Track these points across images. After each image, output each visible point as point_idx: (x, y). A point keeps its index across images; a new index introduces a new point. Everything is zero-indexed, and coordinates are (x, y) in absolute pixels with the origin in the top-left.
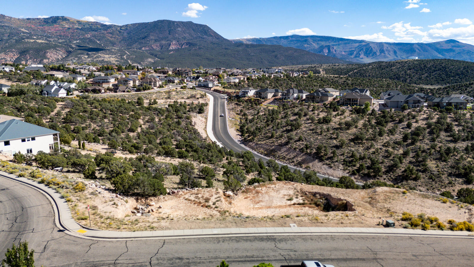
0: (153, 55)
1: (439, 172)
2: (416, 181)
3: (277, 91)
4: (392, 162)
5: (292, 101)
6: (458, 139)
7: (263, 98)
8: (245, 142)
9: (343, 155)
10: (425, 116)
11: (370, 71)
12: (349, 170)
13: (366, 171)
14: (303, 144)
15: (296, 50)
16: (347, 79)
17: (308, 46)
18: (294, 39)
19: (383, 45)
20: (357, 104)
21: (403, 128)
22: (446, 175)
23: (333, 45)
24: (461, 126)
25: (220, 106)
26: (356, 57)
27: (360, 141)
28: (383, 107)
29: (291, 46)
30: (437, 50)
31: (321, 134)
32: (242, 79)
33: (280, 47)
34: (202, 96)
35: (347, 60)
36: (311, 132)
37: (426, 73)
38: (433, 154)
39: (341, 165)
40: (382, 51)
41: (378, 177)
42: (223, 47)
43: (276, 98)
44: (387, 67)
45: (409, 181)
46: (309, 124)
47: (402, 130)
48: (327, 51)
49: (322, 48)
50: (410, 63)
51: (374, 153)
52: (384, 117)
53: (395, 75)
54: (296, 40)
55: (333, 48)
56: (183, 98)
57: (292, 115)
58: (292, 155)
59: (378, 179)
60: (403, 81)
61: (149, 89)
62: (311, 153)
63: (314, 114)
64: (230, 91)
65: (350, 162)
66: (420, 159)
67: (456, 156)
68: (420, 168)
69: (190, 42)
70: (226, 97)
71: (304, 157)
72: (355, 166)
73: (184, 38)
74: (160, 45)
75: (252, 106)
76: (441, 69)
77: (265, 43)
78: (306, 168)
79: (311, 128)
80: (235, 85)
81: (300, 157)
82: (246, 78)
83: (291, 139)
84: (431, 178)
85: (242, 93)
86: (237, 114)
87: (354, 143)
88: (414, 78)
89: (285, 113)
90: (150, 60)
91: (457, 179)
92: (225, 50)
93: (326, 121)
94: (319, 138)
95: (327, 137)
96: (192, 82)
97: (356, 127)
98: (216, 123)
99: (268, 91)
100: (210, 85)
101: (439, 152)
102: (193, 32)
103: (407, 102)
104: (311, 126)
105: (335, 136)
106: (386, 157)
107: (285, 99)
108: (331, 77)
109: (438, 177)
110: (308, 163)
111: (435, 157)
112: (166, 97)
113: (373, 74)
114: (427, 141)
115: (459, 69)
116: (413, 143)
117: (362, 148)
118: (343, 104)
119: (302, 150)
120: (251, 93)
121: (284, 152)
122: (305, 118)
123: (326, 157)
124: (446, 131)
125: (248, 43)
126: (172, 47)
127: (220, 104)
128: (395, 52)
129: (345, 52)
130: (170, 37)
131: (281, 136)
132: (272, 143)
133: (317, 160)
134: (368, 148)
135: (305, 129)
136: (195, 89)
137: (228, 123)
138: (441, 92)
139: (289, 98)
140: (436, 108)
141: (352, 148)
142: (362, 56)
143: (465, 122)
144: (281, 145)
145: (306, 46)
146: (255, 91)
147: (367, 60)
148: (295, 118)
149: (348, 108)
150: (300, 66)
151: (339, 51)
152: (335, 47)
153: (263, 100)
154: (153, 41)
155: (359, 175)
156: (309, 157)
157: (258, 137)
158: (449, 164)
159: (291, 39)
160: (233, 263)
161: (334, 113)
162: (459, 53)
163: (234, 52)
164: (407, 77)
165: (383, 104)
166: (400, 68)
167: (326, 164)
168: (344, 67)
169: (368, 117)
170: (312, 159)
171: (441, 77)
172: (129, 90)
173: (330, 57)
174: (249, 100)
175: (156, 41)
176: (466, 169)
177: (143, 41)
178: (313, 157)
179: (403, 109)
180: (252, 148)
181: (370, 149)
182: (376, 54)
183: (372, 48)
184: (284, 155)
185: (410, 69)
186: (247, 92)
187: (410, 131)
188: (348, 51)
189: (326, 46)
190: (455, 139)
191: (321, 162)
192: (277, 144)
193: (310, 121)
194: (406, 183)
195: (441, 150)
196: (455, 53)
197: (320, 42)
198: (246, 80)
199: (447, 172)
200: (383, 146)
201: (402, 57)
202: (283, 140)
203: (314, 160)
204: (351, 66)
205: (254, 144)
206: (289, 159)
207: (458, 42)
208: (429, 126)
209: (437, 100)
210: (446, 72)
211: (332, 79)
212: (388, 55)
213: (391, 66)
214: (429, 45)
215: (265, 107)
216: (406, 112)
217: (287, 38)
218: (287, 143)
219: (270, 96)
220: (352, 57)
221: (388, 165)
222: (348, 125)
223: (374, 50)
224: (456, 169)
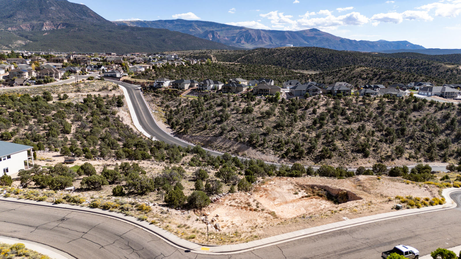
0: (23, 36)
1: (344, 149)
2: (330, 159)
3: (192, 82)
4: (310, 144)
5: (210, 92)
6: (352, 121)
7: (181, 89)
8: (178, 134)
9: (271, 141)
10: (323, 103)
11: (256, 58)
12: (278, 154)
13: (292, 154)
14: (235, 134)
15: (183, 35)
16: (241, 66)
17: (194, 30)
18: (179, 23)
19: (260, 32)
20: (268, 93)
21: (310, 114)
22: (350, 152)
23: (216, 30)
24: (351, 109)
25: (137, 98)
26: (237, 42)
27: (281, 128)
28: (289, 96)
29: (177, 30)
30: (304, 38)
31: (248, 124)
32: (148, 68)
33: (167, 31)
34: (115, 88)
35: (230, 45)
36: (240, 122)
37: (301, 59)
38: (338, 136)
39: (271, 150)
40: (260, 38)
41: (302, 158)
42: (107, 29)
43: (193, 88)
44: (270, 54)
45: (326, 160)
46: (235, 115)
47: (310, 116)
48: (212, 36)
49: (206, 33)
50: (287, 51)
51: (295, 138)
52: (293, 104)
53: (277, 62)
54: (181, 25)
55: (217, 33)
56: (94, 91)
57: (215, 106)
58: (228, 145)
59: (302, 160)
60: (284, 66)
61: (51, 81)
62: (244, 142)
63: (235, 104)
64: (142, 81)
65: (279, 147)
66: (330, 140)
67: (353, 135)
68: (331, 148)
69: (67, 23)
70: (140, 88)
71: (239, 146)
72: (282, 150)
73: (60, 18)
74: (30, 26)
75: (171, 97)
76: (312, 56)
77: (149, 26)
78: (242, 155)
79: (238, 118)
80: (143, 74)
81: (236, 146)
82: (151, 67)
83: (225, 130)
84: (340, 156)
85: (156, 84)
86: (158, 106)
87: (278, 130)
88: (292, 64)
89: (207, 104)
90: (20, 42)
91: (358, 154)
92: (109, 33)
93: (248, 111)
94: (248, 127)
95: (254, 126)
96: (94, 72)
97: (274, 115)
98: (141, 116)
99: (184, 82)
100: (118, 75)
101: (341, 133)
102: (69, 11)
103: (308, 91)
104: (237, 116)
105: (260, 124)
106: (305, 140)
107: (203, 90)
108: (227, 64)
109: (345, 154)
110: (243, 151)
111: (339, 138)
112: (74, 90)
113: (259, 60)
114: (331, 125)
115: (326, 56)
116: (321, 127)
117: (284, 134)
118: (256, 94)
119: (236, 140)
120: (167, 84)
121: (220, 142)
122: (229, 109)
123: (258, 144)
124: (342, 115)
125: (132, 25)
126: (46, 28)
127: (137, 96)
128: (270, 39)
129: (227, 37)
130: (42, 16)
131: (214, 128)
132: (207, 134)
133: (251, 148)
134: (289, 134)
135: (233, 120)
136: (104, 80)
137: (153, 116)
138: (318, 77)
139: (206, 89)
140: (330, 95)
141: (276, 135)
142: (243, 42)
143: (353, 106)
144: (216, 136)
145: (191, 30)
146: (169, 81)
147: (249, 46)
148: (220, 108)
149: (262, 97)
150: (191, 52)
151: (223, 36)
152: (218, 33)
153: (180, 91)
154: (21, 21)
155: (287, 158)
156: (244, 145)
157: (191, 129)
158: (350, 142)
159: (176, 23)
160: (343, 255)
161: (253, 103)
162: (320, 40)
163: (119, 35)
164: (287, 63)
165: (288, 93)
166: (280, 55)
167: (259, 150)
168: (232, 53)
169: (280, 105)
170: (246, 146)
171: (313, 63)
172: (28, 83)
173: (216, 42)
174: (166, 91)
175: (25, 20)
176: (363, 146)
177: (8, 20)
178: (247, 145)
179: (306, 97)
180: (188, 141)
181: (290, 134)
182: (255, 40)
183: (251, 35)
184: (221, 144)
185: (289, 56)
186: (162, 83)
187: (316, 116)
188: (230, 37)
189: (211, 32)
190: (350, 121)
191: (254, 149)
192: (212, 135)
193: (235, 112)
194: (323, 161)
195: (342, 131)
196: (317, 41)
197: (204, 27)
198: (151, 69)
199: (350, 149)
200: (300, 131)
201: (276, 43)
202: (217, 131)
203: (248, 148)
204: (237, 52)
205: (188, 137)
206: (225, 148)
207: (319, 31)
208: (329, 111)
209: (329, 88)
210: (317, 59)
211: (229, 67)
212: (265, 42)
213: (273, 53)
214: (297, 33)
215: (185, 98)
216: (309, 99)
217: (172, 21)
218: (221, 134)
219: (187, 86)
220: (235, 42)
221: (307, 147)
222: (268, 114)
223: (253, 36)
224: (356, 146)
